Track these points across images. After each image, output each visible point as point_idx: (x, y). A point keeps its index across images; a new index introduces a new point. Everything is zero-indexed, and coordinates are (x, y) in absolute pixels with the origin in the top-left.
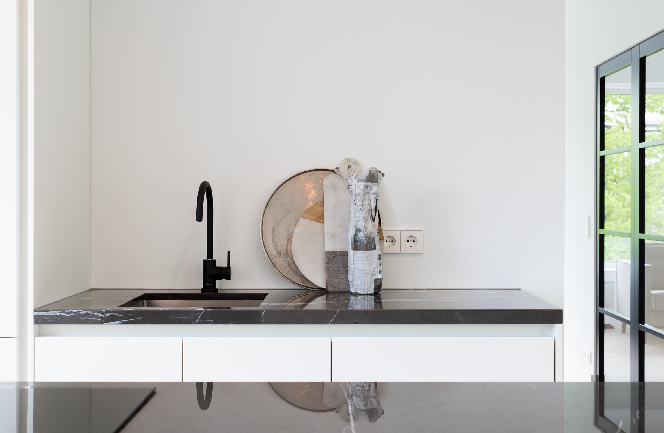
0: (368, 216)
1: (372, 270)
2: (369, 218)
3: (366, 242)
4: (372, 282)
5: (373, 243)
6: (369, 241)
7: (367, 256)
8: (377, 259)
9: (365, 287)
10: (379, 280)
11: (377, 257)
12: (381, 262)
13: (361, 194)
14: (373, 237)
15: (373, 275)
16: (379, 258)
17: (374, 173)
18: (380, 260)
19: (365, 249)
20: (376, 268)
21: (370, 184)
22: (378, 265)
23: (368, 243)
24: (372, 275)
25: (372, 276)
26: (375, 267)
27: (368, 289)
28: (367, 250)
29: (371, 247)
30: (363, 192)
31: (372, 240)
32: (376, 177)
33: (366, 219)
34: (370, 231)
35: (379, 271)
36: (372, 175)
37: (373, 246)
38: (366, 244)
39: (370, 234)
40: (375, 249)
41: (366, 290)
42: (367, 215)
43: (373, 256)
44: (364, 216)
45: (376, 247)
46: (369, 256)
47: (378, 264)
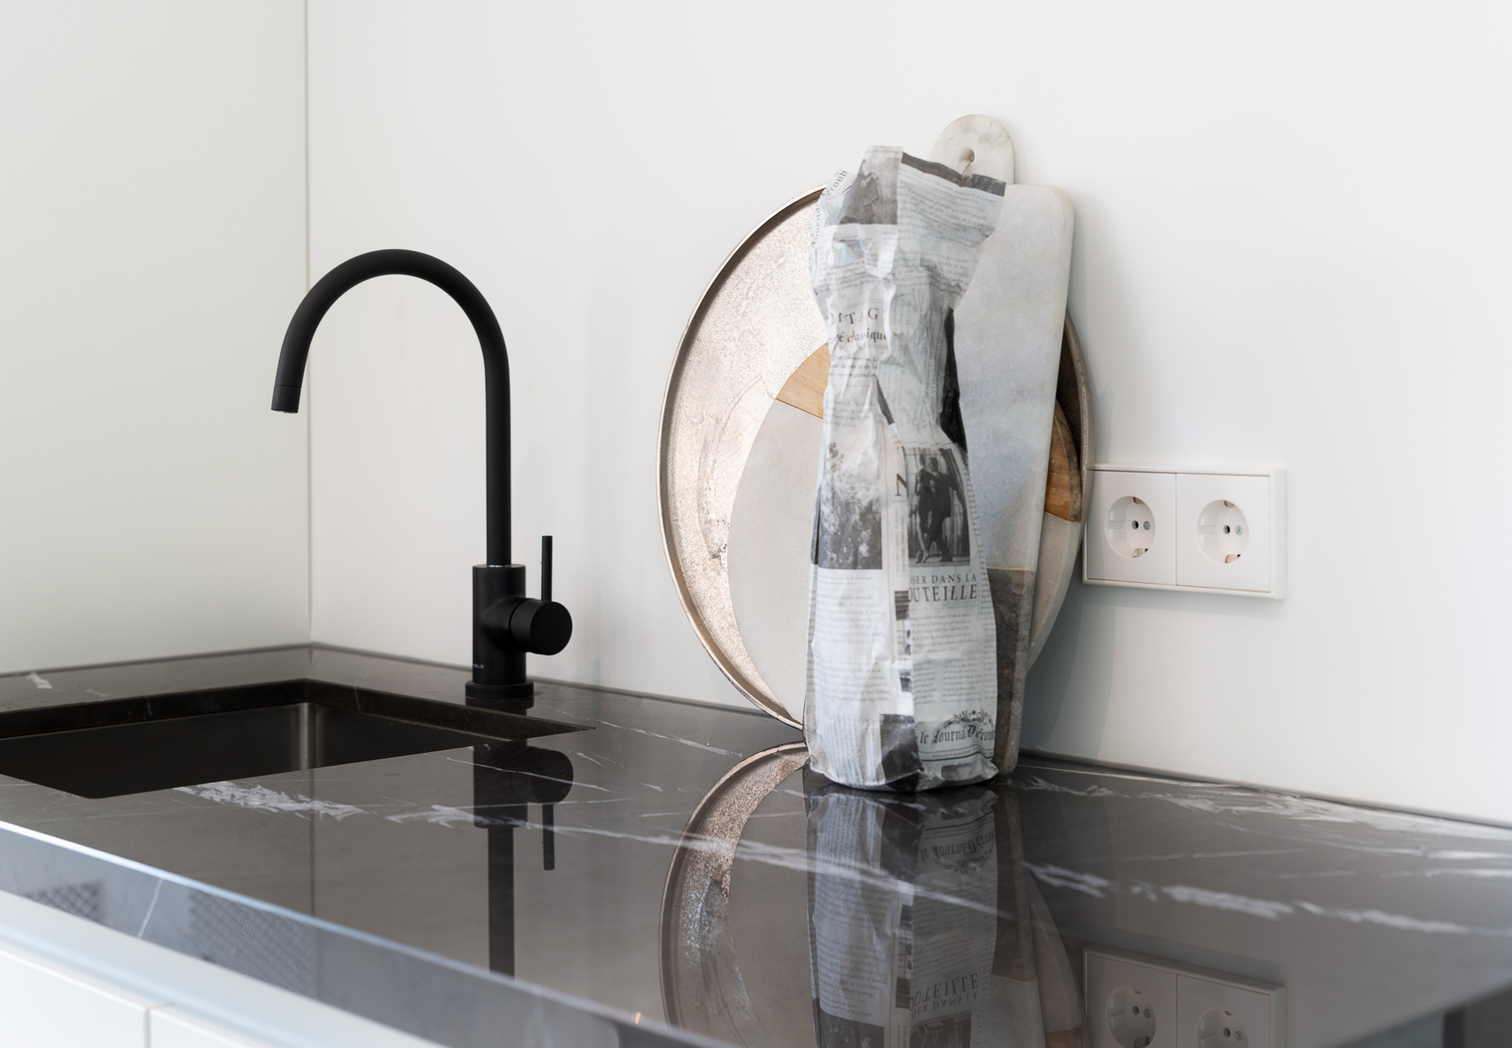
0: (864, 393)
1: (865, 667)
2: (867, 407)
3: (834, 525)
4: (870, 731)
5: (865, 534)
6: (848, 520)
7: (843, 598)
8: (888, 616)
9: (845, 754)
10: (903, 722)
11: (889, 606)
12: (909, 633)
13: (834, 285)
14: (865, 503)
15: (876, 696)
16: (898, 613)
17: (877, 173)
18: (907, 624)
19: (832, 559)
20: (887, 663)
21: (859, 230)
22: (896, 648)
23: (843, 532)
24: (870, 693)
25: (872, 700)
26: (880, 659)
27: (857, 764)
28: (841, 567)
29: (856, 554)
30: (839, 273)
31: (863, 516)
32: (886, 192)
33: (853, 407)
34: (855, 473)
35: (902, 679)
36: (864, 183)
37: (863, 549)
38: (836, 534)
39: (853, 488)
40: (874, 561)
41: (850, 765)
42: (859, 389)
43: (870, 597)
44: (841, 397)
45: (880, 554)
46: (849, 597)
47: (896, 640)
